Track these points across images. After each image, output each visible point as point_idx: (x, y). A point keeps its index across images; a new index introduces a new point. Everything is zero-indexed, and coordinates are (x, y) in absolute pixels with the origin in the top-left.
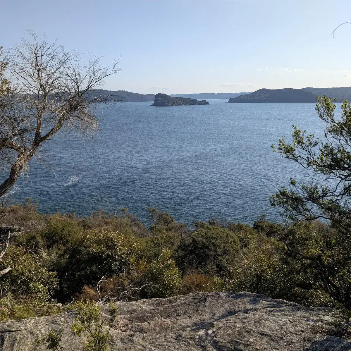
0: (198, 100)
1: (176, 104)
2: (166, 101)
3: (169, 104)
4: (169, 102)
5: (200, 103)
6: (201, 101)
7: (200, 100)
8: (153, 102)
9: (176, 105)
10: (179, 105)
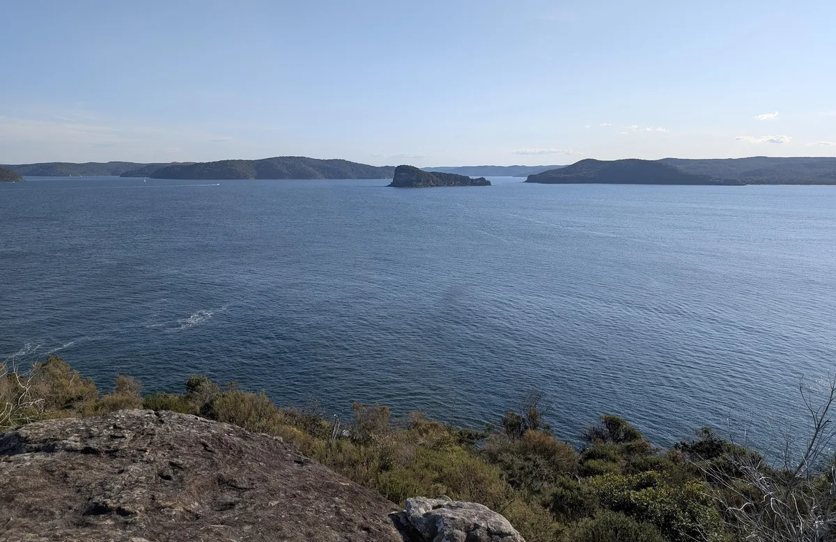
0: (471, 177)
1: (433, 184)
2: (414, 178)
3: (420, 184)
4: (419, 181)
5: (474, 183)
6: (477, 179)
7: (474, 178)
8: (392, 180)
9: (432, 186)
10: (437, 186)
